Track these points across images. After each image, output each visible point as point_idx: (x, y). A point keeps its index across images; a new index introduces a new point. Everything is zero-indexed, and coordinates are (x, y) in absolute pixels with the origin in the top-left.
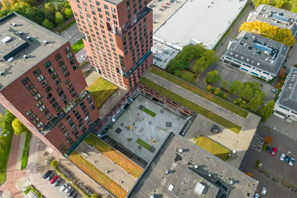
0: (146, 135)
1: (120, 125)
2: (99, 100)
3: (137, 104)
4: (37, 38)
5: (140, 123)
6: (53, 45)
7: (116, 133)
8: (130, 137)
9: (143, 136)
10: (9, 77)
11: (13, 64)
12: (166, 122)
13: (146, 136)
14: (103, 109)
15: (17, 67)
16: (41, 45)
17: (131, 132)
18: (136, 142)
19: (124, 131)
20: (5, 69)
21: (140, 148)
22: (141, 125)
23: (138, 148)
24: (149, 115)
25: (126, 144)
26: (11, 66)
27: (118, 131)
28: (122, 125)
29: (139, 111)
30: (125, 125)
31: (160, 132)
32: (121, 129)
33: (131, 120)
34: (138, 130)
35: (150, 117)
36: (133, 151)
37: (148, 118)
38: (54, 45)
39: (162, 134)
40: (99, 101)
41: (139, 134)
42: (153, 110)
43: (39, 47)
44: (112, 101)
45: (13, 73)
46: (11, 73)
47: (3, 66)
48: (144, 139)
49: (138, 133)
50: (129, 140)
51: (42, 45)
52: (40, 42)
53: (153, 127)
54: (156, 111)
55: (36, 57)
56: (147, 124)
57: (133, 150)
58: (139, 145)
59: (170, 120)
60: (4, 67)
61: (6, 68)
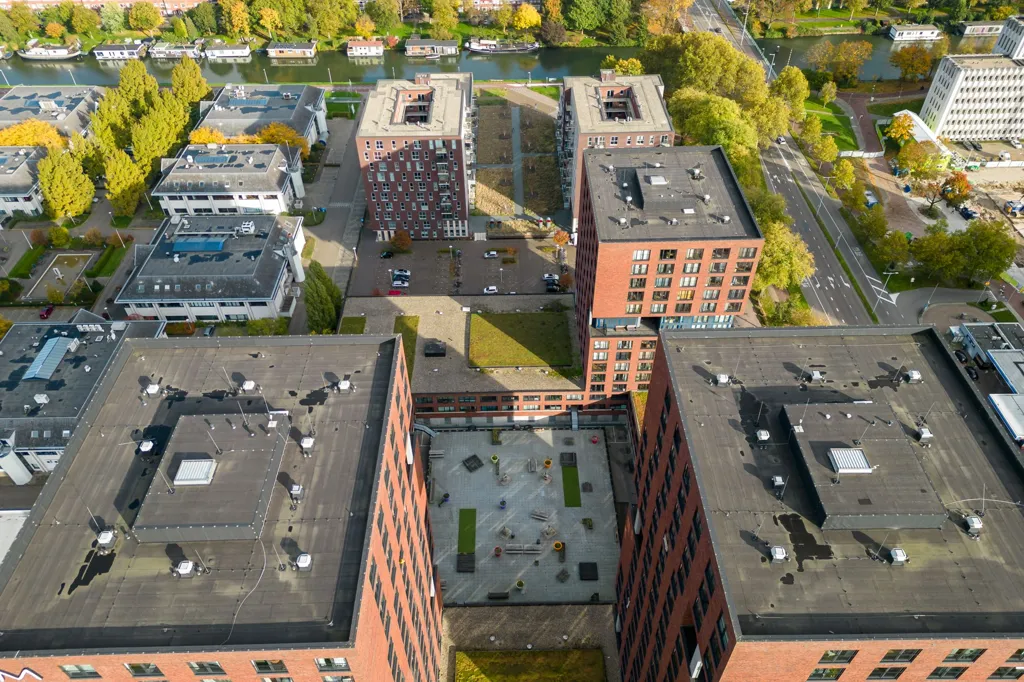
0: (543, 494)
1: (570, 581)
2: (555, 676)
3: (459, 587)
4: (733, 423)
5: (521, 530)
6: (709, 363)
7: (601, 571)
8: (581, 528)
9: (550, 501)
10: (893, 358)
11: (864, 387)
12: (468, 474)
13: (547, 493)
14: (574, 635)
15: (856, 372)
16: (743, 388)
17: (566, 537)
18: (579, 505)
19: (577, 556)
20: (896, 390)
21: (588, 487)
22: (525, 526)
23: (591, 490)
24: (478, 525)
25: (606, 526)
26: (872, 385)
27: (588, 572)
28: (563, 577)
29: (482, 562)
30: (557, 568)
31: (509, 471)
32: (576, 569)
33: (531, 563)
34: (544, 526)
35: (481, 521)
36: (608, 497)
37: (487, 526)
38: (704, 362)
39: (510, 464)
40: (556, 670)
41: (555, 512)
42: (454, 527)
43: (753, 385)
44: (523, 629)
45: (875, 361)
46: (882, 365)
47: (900, 405)
48: (558, 494)
49: (555, 518)
50: (588, 524)
51: (738, 386)
52: (736, 400)
53: (508, 494)
54: (451, 518)
55: (784, 363)
56: (510, 514)
57: (605, 499)
58: (582, 494)
59: (457, 468)
60: (896, 400)
61: (891, 389)
